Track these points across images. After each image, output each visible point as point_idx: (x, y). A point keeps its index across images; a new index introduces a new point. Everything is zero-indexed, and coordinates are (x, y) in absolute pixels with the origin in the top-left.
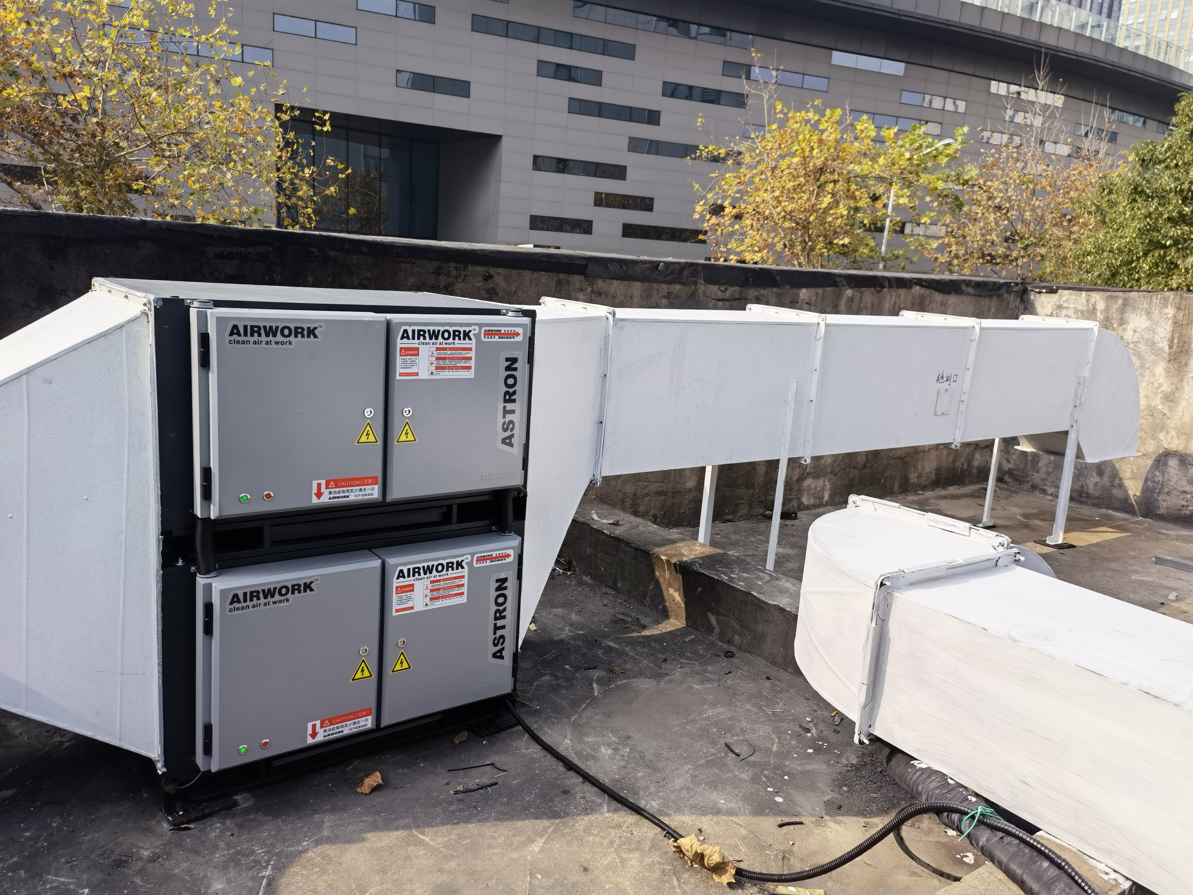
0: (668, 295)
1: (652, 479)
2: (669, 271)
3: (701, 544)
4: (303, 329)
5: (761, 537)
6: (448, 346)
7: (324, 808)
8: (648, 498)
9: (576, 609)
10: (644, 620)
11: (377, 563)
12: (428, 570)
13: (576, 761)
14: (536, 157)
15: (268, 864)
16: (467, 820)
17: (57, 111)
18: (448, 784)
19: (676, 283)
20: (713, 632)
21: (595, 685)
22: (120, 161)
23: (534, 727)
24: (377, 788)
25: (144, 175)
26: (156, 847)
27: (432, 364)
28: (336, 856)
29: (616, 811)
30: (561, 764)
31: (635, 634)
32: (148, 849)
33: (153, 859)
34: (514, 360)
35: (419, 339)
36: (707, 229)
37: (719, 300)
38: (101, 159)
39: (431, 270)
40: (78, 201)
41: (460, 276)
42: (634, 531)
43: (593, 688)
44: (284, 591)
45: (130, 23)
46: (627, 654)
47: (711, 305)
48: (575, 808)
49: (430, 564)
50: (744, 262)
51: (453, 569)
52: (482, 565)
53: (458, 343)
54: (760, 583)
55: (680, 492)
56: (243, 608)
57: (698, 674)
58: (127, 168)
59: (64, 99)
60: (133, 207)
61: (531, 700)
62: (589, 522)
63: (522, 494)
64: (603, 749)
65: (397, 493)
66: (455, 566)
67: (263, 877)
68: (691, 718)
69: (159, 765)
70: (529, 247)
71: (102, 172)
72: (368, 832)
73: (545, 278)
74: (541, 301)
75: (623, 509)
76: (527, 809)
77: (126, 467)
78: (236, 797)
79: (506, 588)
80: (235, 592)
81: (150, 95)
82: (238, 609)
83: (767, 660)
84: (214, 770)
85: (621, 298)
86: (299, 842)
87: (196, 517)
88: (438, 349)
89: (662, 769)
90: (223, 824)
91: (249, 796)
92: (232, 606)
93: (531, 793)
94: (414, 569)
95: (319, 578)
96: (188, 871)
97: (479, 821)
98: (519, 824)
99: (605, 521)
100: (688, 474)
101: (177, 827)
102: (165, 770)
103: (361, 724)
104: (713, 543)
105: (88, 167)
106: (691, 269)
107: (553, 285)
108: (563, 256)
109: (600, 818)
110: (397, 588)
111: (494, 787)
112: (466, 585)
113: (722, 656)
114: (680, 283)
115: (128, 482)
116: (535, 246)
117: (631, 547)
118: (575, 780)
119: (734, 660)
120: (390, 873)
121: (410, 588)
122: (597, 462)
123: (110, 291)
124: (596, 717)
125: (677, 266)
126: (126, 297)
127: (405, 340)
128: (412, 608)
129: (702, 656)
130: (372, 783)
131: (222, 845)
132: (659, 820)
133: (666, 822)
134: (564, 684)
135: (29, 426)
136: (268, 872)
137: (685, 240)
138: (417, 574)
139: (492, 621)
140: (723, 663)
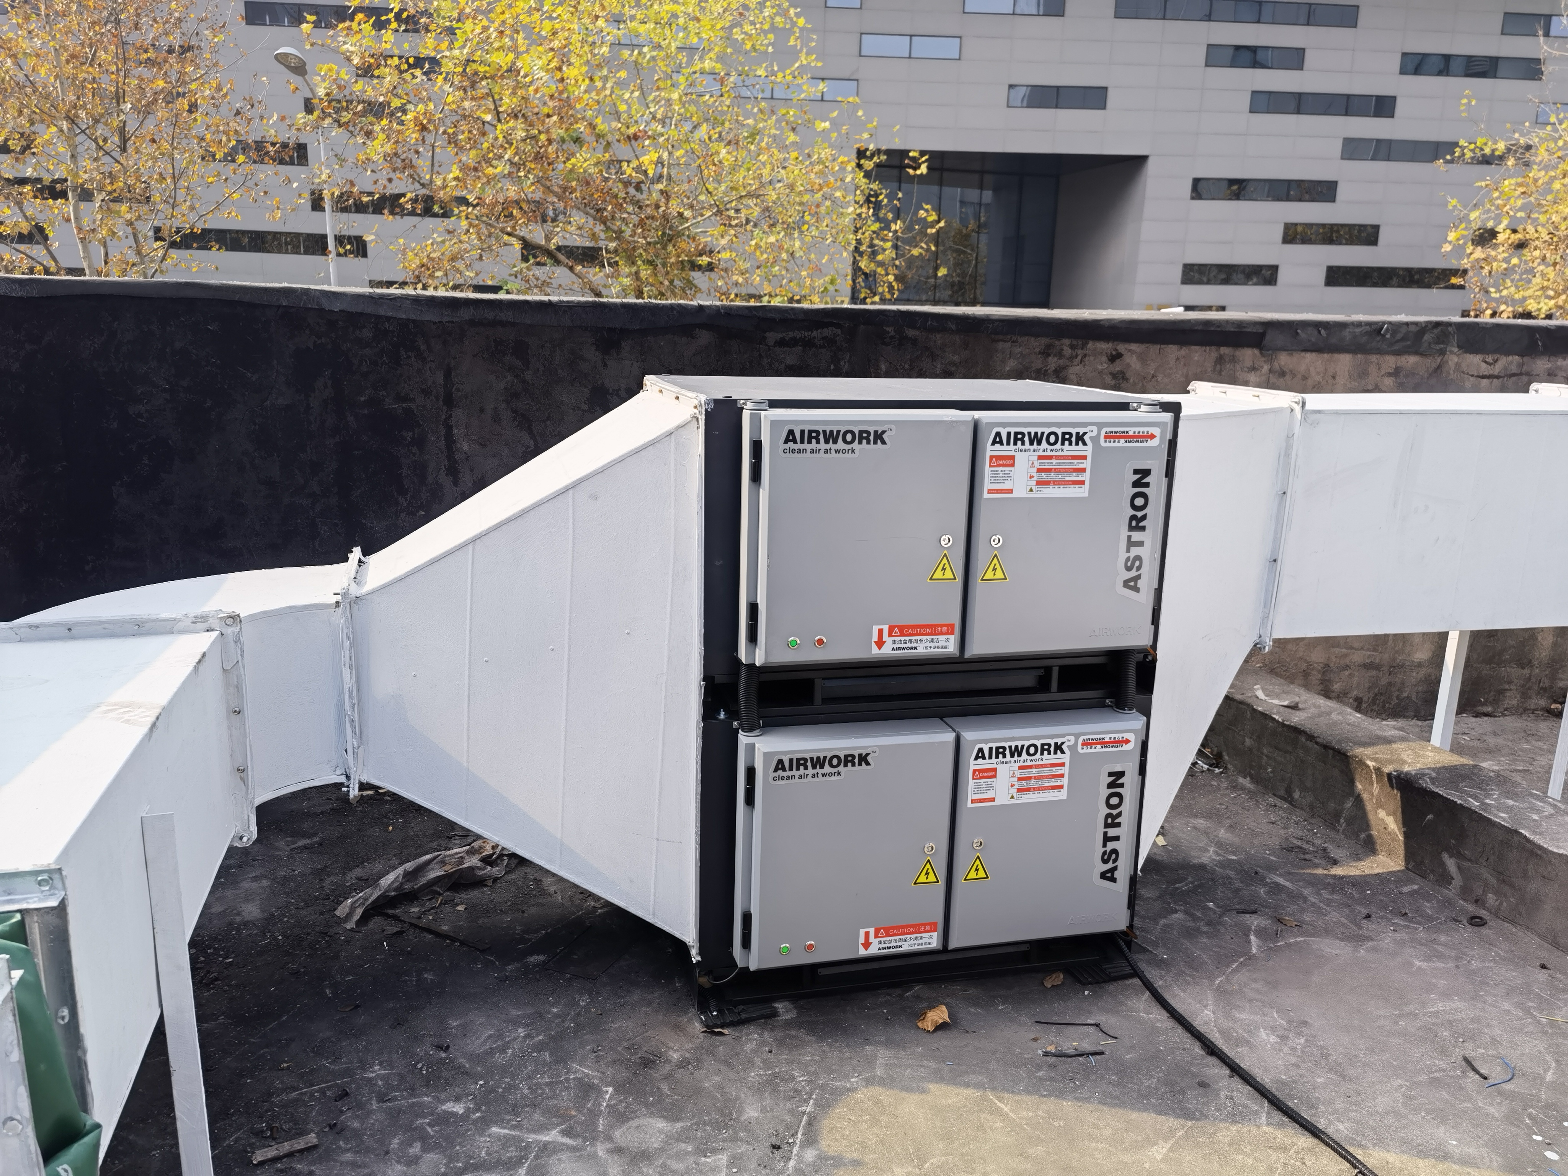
0: (1396, 373)
1: (1356, 645)
2: (1399, 336)
3: (1434, 749)
4: (868, 433)
5: (1540, 744)
6: (1054, 453)
7: (877, 1038)
8: (1347, 673)
9: (1227, 822)
10: (1335, 853)
11: (950, 737)
12: (1017, 752)
13: (1220, 1043)
14: (1196, 182)
15: (810, 1098)
16: (1060, 1094)
17: (620, 180)
18: (1035, 1040)
19: (1409, 353)
20: (1450, 884)
21: (1252, 938)
22: (683, 235)
23: (1158, 984)
24: (941, 1027)
25: (708, 249)
26: (686, 1050)
27: (1031, 477)
28: (890, 1105)
29: (1280, 1126)
30: (1198, 1043)
31: (1320, 871)
32: (677, 1050)
33: (683, 1064)
34: (1146, 473)
35: (1015, 444)
36: (1468, 266)
37: (1483, 377)
38: (664, 234)
39: (1037, 350)
40: (639, 283)
41: (1077, 356)
42: (1322, 721)
43: (1249, 942)
44: (835, 762)
45: (701, 69)
46: (1305, 899)
47: (1468, 385)
48: (1218, 1110)
49: (1020, 744)
50: (1528, 315)
51: (1049, 753)
52: (1089, 751)
53: (1068, 449)
54: (1535, 817)
55: (1402, 666)
56: (788, 778)
57: (1421, 944)
58: (690, 241)
59: (628, 166)
60: (696, 287)
61: (1155, 944)
62: (1250, 701)
63: (1150, 658)
64: (1263, 1034)
65: (978, 647)
66: (1052, 749)
67: (804, 1113)
68: (1407, 1010)
69: (694, 952)
70: (1176, 312)
71: (664, 248)
72: (929, 1082)
73: (1198, 354)
74: (1189, 388)
75: (1307, 686)
76: (1146, 1097)
77: (669, 598)
78: (776, 1005)
79: (1122, 785)
80: (780, 757)
81: (718, 153)
82: (783, 778)
83: (1543, 937)
84: (753, 967)
85: (1318, 378)
86: (847, 1077)
87: (739, 662)
88: (1040, 458)
89: (1357, 1078)
90: (761, 1035)
91: (791, 1006)
92: (776, 774)
93: (1152, 1077)
94: (998, 748)
95: (877, 750)
96: (719, 1087)
97: (1077, 1099)
98: (1134, 1116)
99: (1276, 702)
100: (1417, 640)
101: (710, 1030)
102: (699, 958)
103: (923, 941)
104: (1457, 748)
105: (649, 243)
106: (1436, 331)
107: (1209, 365)
108: (1227, 322)
109: (1254, 1131)
110: (974, 771)
111: (1098, 1057)
112: (1066, 776)
113: (1465, 922)
114: (1416, 353)
115: (671, 615)
116: (1188, 308)
117: (1317, 743)
118: (1216, 1071)
119: (1484, 930)
120: (957, 1143)
121: (992, 773)
122: (1265, 618)
123: (661, 391)
124: (1254, 985)
125: (1413, 329)
126: (677, 398)
127: (997, 446)
128: (993, 800)
129: (1430, 919)
130: (936, 1018)
131: (758, 1061)
132: (1347, 1152)
133: (1358, 1157)
134: (1205, 929)
135: (573, 547)
136: (809, 1108)
137: (1429, 286)
138: (1001, 756)
139: (1101, 829)
140: (1467, 932)
